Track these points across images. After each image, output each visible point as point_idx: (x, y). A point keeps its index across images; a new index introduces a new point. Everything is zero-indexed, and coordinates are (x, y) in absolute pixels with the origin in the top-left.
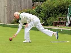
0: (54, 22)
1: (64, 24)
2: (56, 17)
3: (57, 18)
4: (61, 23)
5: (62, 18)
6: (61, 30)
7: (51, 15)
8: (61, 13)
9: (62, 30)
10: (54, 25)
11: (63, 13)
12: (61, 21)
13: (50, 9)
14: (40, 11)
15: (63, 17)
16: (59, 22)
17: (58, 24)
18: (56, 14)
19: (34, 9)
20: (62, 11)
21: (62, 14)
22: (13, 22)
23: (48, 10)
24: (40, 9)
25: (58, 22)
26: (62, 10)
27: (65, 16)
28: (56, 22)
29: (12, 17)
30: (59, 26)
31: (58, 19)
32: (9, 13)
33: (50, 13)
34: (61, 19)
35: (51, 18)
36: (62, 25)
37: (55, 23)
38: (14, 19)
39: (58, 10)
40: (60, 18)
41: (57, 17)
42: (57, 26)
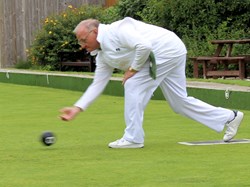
0: (195, 60)
1: (238, 69)
2: (204, 37)
3: (210, 44)
4: (226, 62)
5: (231, 44)
6: (227, 95)
7: (185, 30)
8: (225, 23)
9: (231, 92)
10: (196, 73)
11: (234, 20)
12: (227, 57)
13: (179, 4)
14: (138, 13)
15: (233, 40)
16: (218, 61)
17: (214, 66)
18: (205, 28)
19: (111, 8)
20: (228, 13)
21: (229, 25)
22: (25, 60)
23: (170, 11)
24: (135, 6)
25: (214, 59)
26: (231, 9)
27: (241, 36)
28: (206, 61)
29: (21, 38)
30: (217, 77)
31: (211, 47)
32: (8, 22)
33: (178, 23)
34: (224, 49)
36: (229, 73)
37: (200, 65)
38: (29, 47)
39: (214, 11)
40: (221, 45)
41: (210, 39)
42: (207, 77)
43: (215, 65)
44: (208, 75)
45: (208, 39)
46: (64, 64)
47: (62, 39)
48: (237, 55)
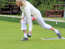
0: (46, 11)
1: (60, 15)
2: (49, 4)
3: (51, 6)
4: (56, 12)
5: (58, 6)
6: (57, 23)
7: (43, 1)
9: (58, 22)
10: (46, 15)
12: (56, 11)
15: (59, 5)
18: (49, 1)
25: (52, 11)
27: (61, 4)
28: (50, 12)
30: (53, 17)
31: (51, 7)
34: (55, 8)
35: (42, 5)
36: (57, 16)
37: (47, 13)
40: (55, 6)
41: (51, 4)
42: (50, 17)
43: (52, 13)
44: (50, 16)
45: (50, 4)
46: (3, 12)
47: (2, 4)
48: (60, 10)
